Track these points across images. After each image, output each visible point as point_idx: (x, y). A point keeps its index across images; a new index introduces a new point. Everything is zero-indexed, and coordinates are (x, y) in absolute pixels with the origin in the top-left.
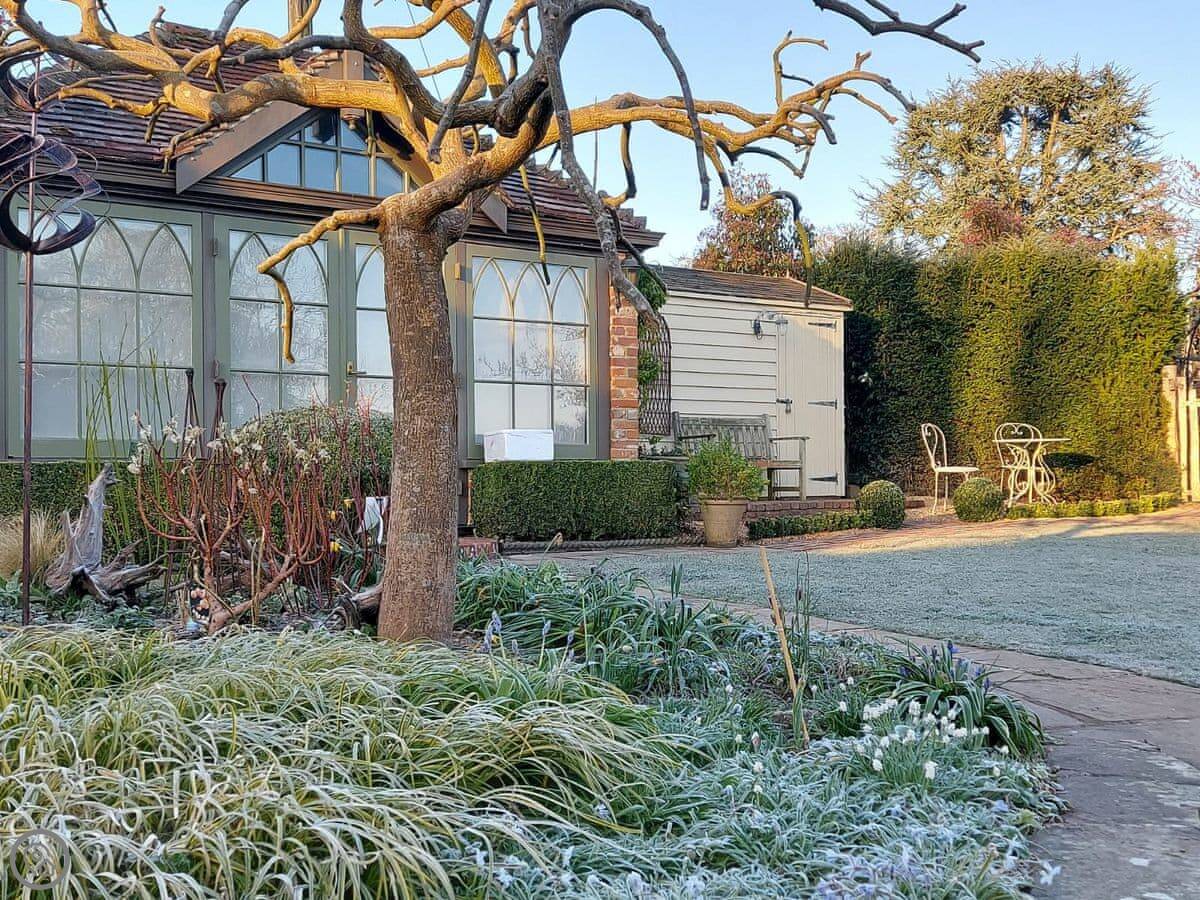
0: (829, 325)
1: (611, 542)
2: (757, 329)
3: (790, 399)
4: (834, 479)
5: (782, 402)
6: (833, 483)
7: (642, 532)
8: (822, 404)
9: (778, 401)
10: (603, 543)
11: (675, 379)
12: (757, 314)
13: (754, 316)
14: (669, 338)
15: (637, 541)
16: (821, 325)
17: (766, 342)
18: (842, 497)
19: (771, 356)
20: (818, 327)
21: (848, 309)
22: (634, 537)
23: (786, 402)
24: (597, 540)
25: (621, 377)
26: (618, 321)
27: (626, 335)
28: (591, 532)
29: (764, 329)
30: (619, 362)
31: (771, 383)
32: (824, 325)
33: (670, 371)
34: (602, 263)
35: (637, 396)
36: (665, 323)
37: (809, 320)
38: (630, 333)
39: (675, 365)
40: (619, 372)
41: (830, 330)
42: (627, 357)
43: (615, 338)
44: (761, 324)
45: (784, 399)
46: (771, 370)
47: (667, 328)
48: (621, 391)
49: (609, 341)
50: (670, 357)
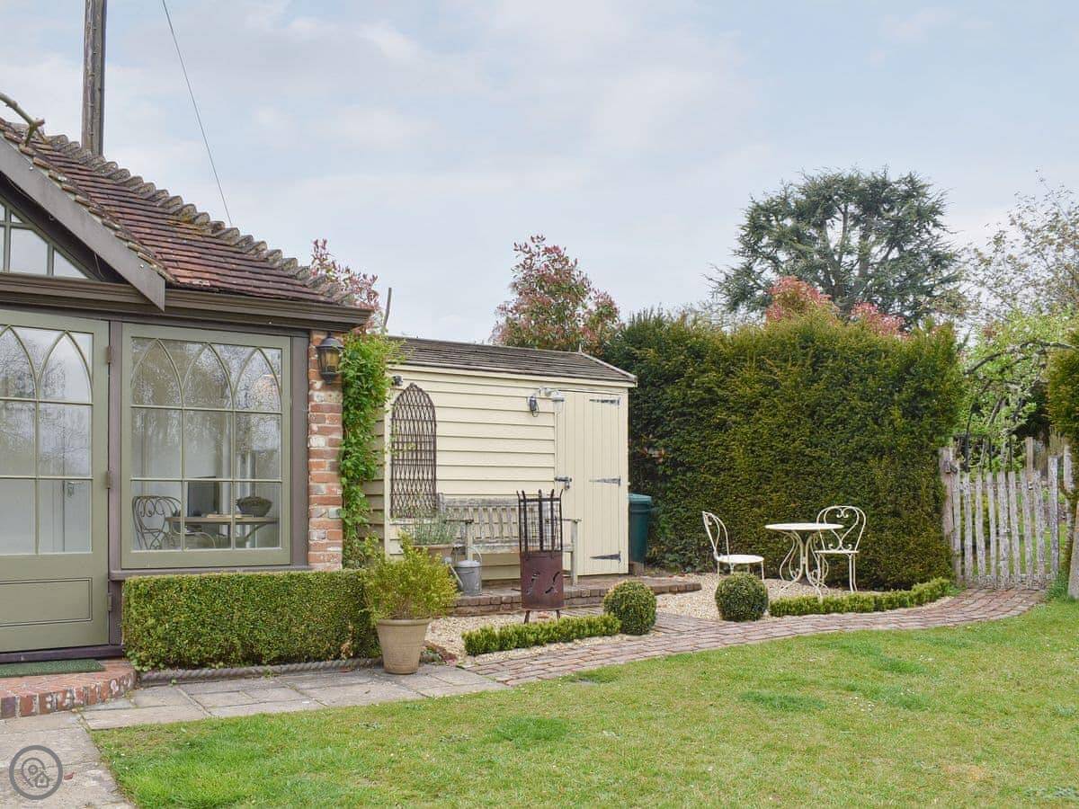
0: (612, 402)
1: (288, 666)
2: (533, 408)
3: (569, 477)
4: (617, 557)
5: (560, 480)
6: (614, 562)
7: (329, 652)
8: (605, 481)
9: (556, 479)
10: (277, 668)
11: (441, 459)
12: (534, 391)
13: (530, 393)
14: (434, 416)
15: (322, 664)
16: (603, 401)
17: (541, 420)
18: (625, 574)
19: (550, 434)
20: (600, 403)
21: (632, 385)
22: (319, 660)
23: (565, 480)
24: (270, 663)
25: (321, 471)
26: (317, 408)
27: (327, 424)
28: (260, 656)
29: (541, 406)
30: (320, 454)
31: (549, 461)
32: (607, 401)
33: (435, 451)
34: (300, 342)
35: (340, 492)
36: (430, 400)
37: (591, 396)
38: (333, 421)
39: (440, 444)
40: (319, 465)
41: (614, 406)
42: (329, 448)
43: (314, 427)
44: (538, 401)
45: (563, 477)
46: (549, 448)
47: (432, 406)
48: (323, 486)
49: (308, 430)
50: (435, 436)
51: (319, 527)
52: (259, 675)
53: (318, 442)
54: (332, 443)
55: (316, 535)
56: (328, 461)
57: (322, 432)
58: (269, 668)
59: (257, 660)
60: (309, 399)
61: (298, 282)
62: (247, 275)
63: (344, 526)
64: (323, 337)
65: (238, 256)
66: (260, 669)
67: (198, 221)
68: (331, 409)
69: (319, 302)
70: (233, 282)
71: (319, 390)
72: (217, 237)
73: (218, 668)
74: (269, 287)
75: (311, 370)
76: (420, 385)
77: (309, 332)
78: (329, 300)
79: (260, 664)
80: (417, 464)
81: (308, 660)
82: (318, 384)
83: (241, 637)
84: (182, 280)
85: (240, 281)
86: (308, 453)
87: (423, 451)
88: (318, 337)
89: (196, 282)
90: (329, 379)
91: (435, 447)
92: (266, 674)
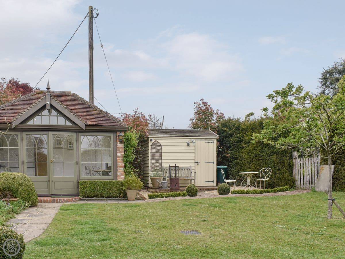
0: (211, 142)
1: (109, 199)
2: (188, 145)
4: (213, 182)
5: (196, 162)
6: (212, 183)
7: (118, 196)
8: (209, 162)
9: (195, 162)
10: (107, 199)
11: (163, 158)
12: (189, 141)
13: (187, 141)
14: (161, 148)
15: (116, 199)
16: (209, 142)
17: (190, 148)
18: (216, 186)
19: (193, 151)
20: (208, 143)
21: (217, 138)
23: (198, 162)
25: (119, 161)
26: (119, 148)
27: (121, 151)
28: (104, 196)
29: (191, 144)
30: (119, 157)
31: (193, 158)
32: (210, 142)
33: (162, 156)
34: (115, 134)
35: (124, 165)
36: (160, 144)
37: (205, 141)
38: (122, 150)
39: (163, 154)
40: (119, 159)
41: (212, 143)
42: (121, 156)
43: (118, 151)
44: (190, 143)
45: (197, 162)
46: (193, 154)
47: (161, 145)
48: (120, 164)
49: (117, 153)
50: (162, 153)
51: (119, 172)
52: (103, 200)
53: (119, 155)
54: (122, 155)
55: (118, 174)
56: (121, 158)
57: (119, 152)
58: (105, 199)
59: (103, 197)
60: (117, 146)
61: (114, 122)
62: (104, 121)
63: (125, 172)
64: (119, 133)
65: (103, 117)
66: (104, 199)
67: (97, 110)
68: (122, 148)
69: (118, 126)
70: (100, 123)
71: (119, 144)
72: (100, 113)
73: (95, 198)
74: (108, 123)
75: (117, 140)
76: (157, 140)
77: (117, 132)
78: (120, 125)
79: (104, 198)
80: (157, 159)
81: (113, 198)
82: (119, 143)
83: (100, 193)
84: (89, 124)
85: (102, 123)
86: (117, 157)
87: (159, 156)
88: (118, 133)
89: (92, 124)
90: (121, 141)
91: (162, 155)
92: (105, 200)
